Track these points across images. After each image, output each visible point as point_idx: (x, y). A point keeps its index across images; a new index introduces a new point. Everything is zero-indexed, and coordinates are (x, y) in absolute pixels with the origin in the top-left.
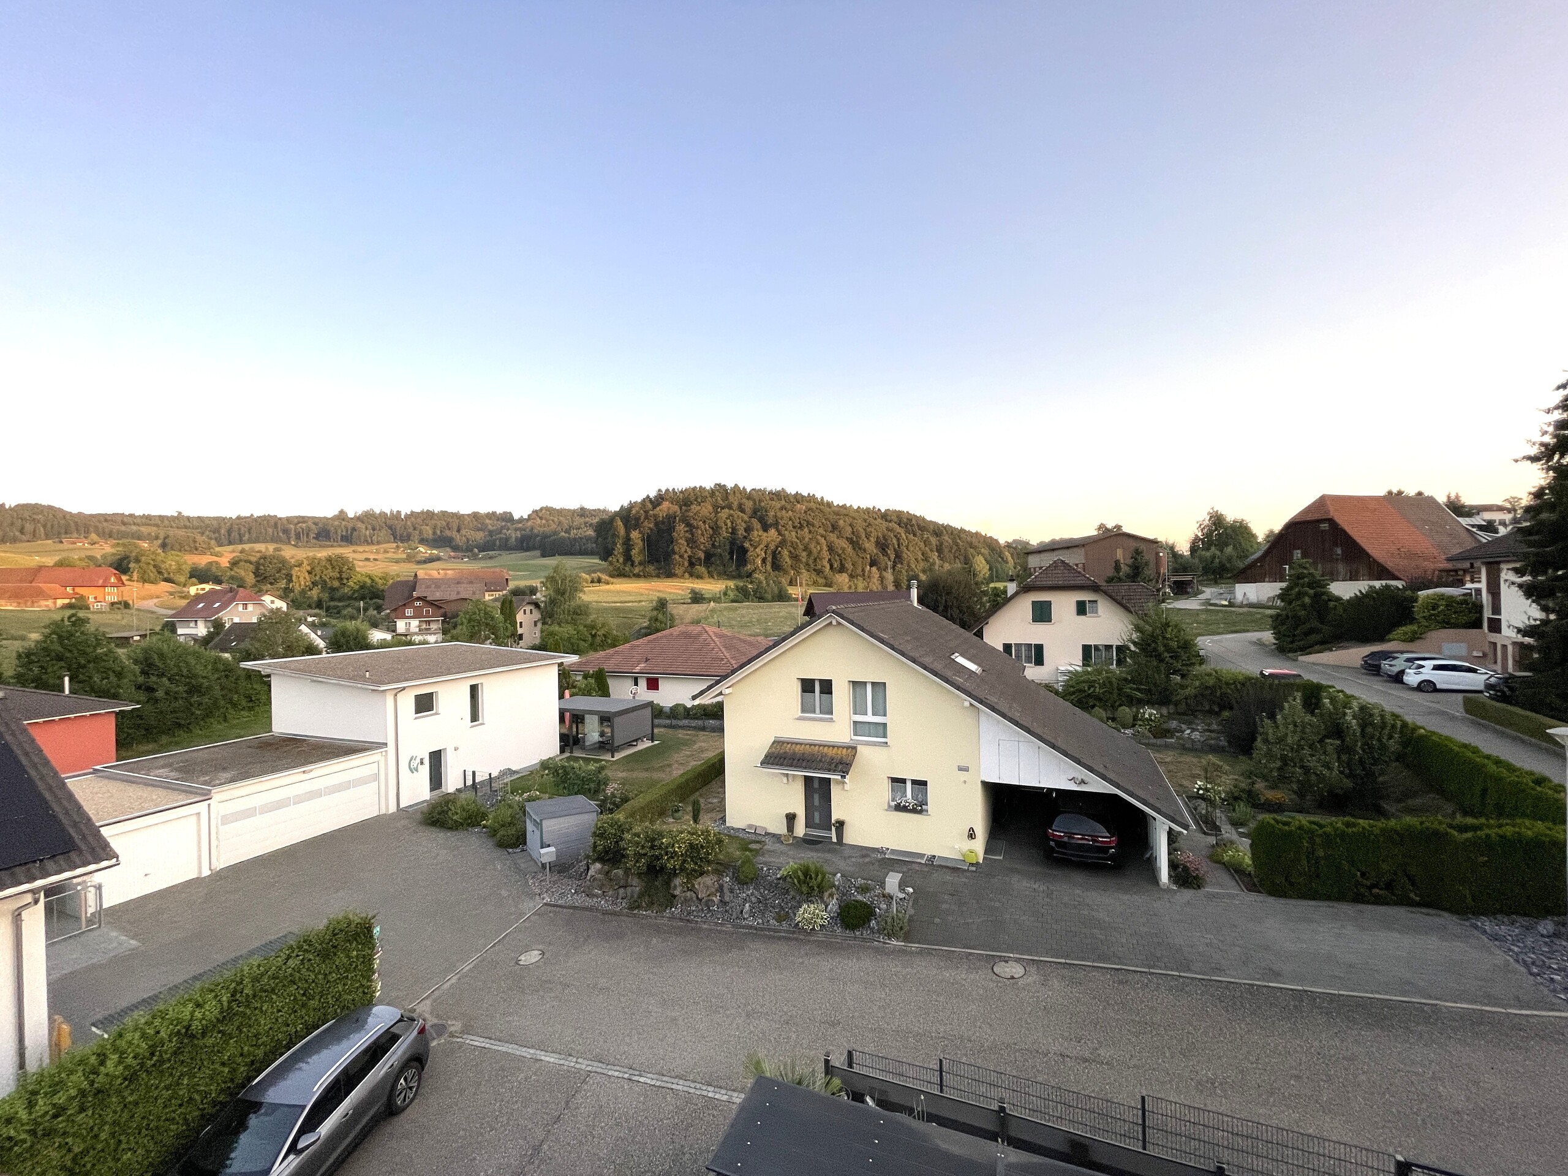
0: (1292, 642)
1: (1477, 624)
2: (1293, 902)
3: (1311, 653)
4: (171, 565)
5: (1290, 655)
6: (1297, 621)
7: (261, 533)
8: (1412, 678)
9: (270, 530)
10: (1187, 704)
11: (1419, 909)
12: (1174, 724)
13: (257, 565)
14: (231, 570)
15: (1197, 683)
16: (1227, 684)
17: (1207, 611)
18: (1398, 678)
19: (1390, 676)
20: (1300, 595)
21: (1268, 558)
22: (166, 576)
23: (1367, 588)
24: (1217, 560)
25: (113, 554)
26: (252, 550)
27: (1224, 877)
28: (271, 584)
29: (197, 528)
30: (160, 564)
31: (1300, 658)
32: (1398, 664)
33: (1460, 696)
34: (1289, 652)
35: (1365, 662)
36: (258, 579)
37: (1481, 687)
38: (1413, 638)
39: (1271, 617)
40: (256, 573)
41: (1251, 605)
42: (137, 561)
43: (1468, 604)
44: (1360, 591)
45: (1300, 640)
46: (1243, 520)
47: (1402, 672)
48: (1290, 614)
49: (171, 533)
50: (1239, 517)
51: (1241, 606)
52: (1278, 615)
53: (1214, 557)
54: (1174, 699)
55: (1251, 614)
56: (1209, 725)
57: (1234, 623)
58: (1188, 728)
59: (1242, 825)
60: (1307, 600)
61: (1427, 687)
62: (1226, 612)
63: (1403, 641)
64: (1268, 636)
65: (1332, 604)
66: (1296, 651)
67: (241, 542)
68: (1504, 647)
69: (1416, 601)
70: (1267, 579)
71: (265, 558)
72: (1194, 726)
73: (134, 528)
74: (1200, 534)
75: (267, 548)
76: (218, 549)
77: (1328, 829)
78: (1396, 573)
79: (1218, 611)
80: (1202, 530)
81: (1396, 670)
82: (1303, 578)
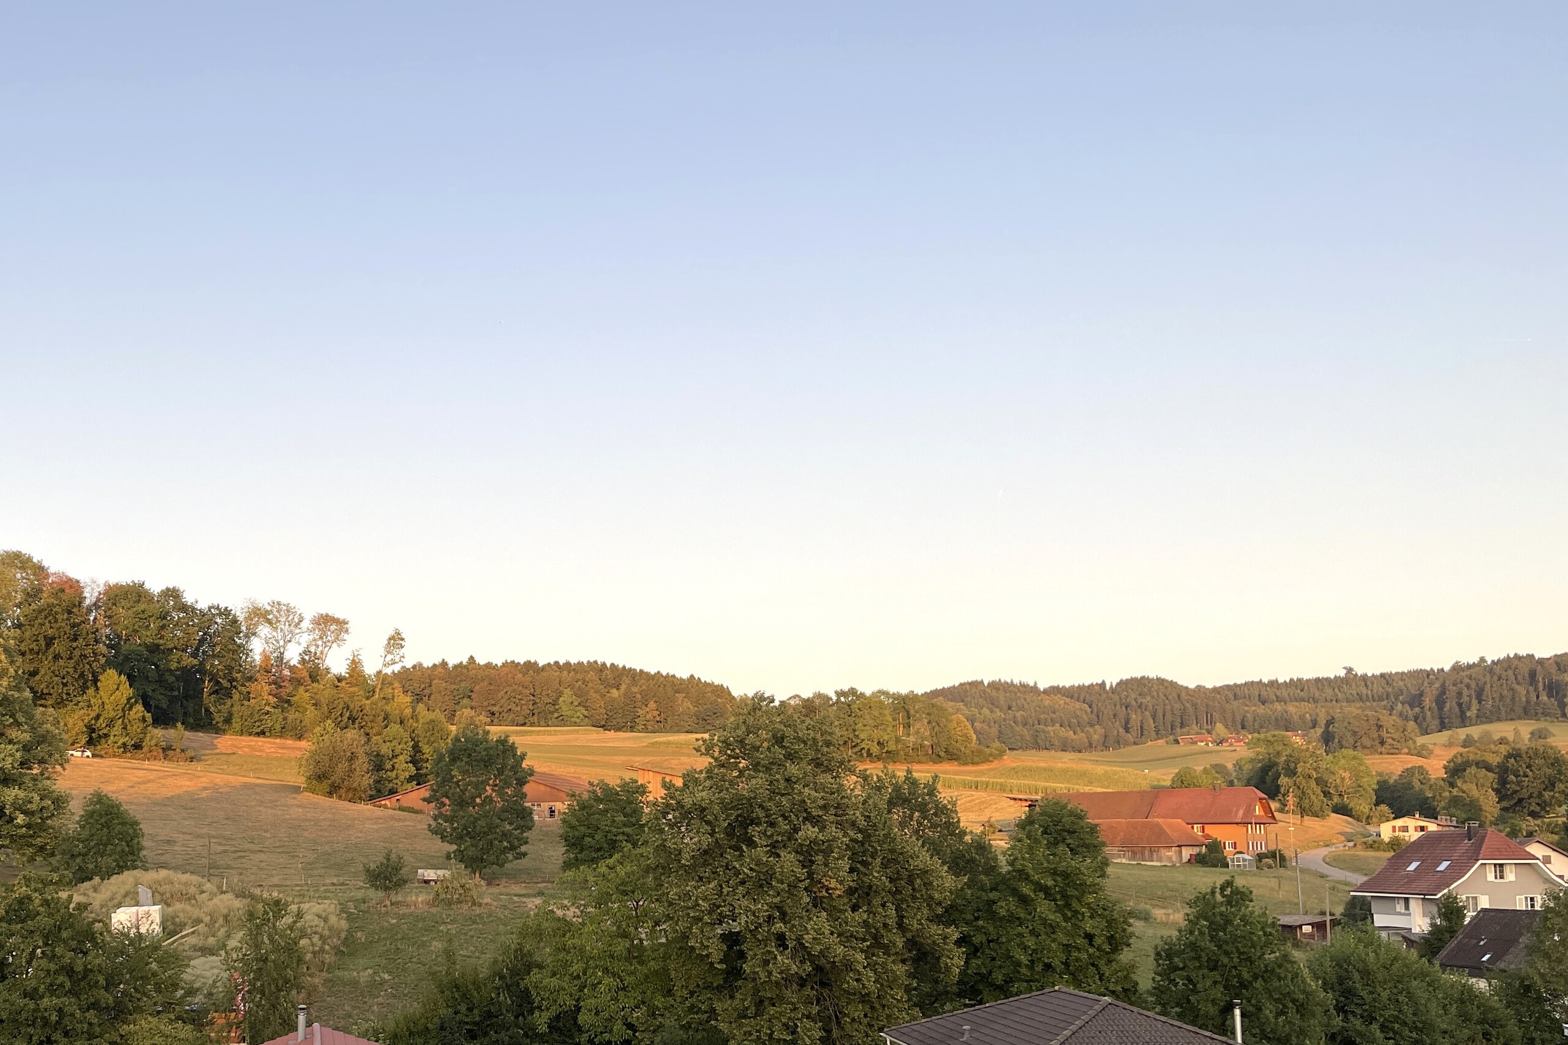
4: (1343, 779)
7: (1502, 697)
9: (1521, 690)
13: (1503, 772)
14: (1452, 785)
22: (1336, 799)
25: (1252, 761)
26: (1486, 737)
28: (1534, 815)
29: (1381, 699)
30: (1325, 777)
36: (1505, 804)
40: (1502, 793)
42: (1292, 773)
49: (1337, 713)
67: (1464, 721)
71: (1515, 755)
73: (1278, 706)
75: (1516, 731)
76: (1421, 740)
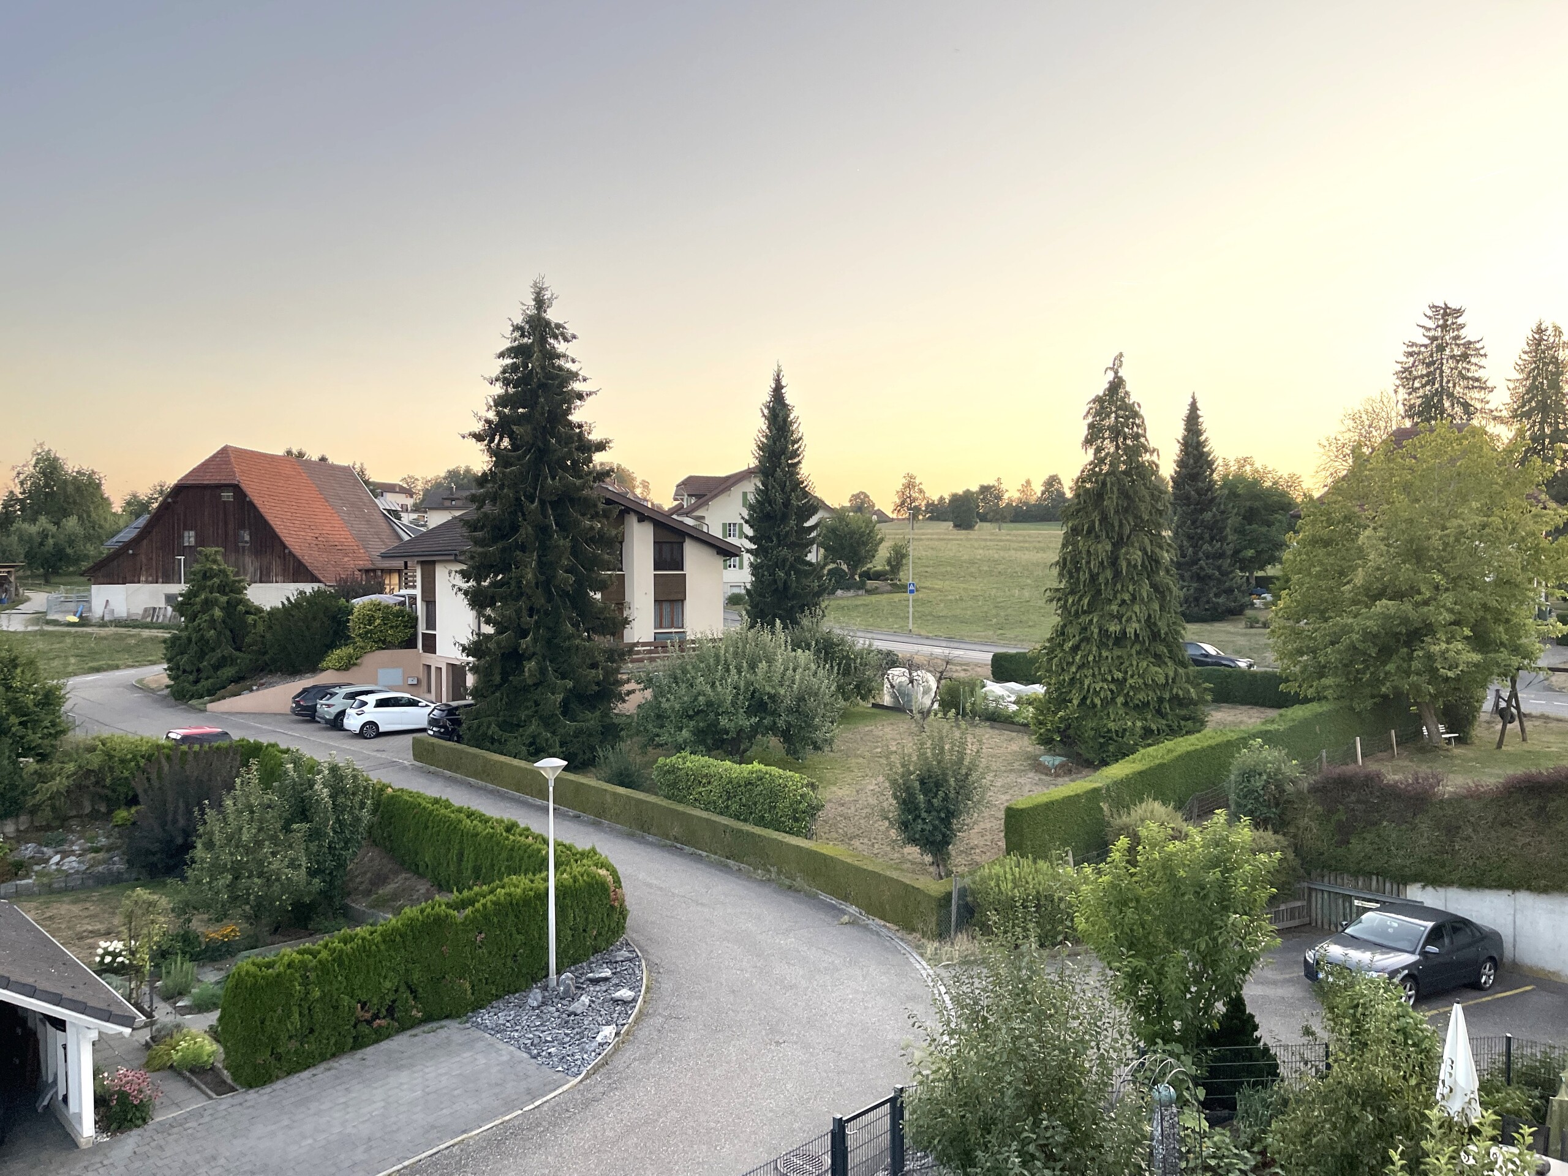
0: (196, 682)
1: (411, 644)
2: (279, 1085)
3: (224, 698)
5: (193, 702)
6: (204, 648)
8: (353, 722)
10: (54, 808)
11: (422, 1029)
12: (29, 850)
15: (71, 767)
16: (122, 761)
17: (43, 634)
18: (336, 723)
19: (327, 721)
20: (208, 604)
21: (145, 542)
23: (295, 593)
24: (51, 541)
27: (176, 1088)
31: (210, 706)
32: (338, 702)
33: (409, 738)
34: (192, 697)
35: (297, 703)
37: (424, 724)
38: (347, 665)
39: (165, 641)
41: (118, 623)
43: (403, 617)
44: (288, 599)
45: (207, 678)
46: (94, 473)
47: (342, 713)
48: (194, 637)
50: (86, 467)
51: (103, 624)
52: (175, 639)
53: (44, 535)
54: (30, 802)
55: (120, 638)
56: (91, 840)
57: (93, 654)
58: (57, 853)
59: (181, 994)
60: (218, 613)
61: (370, 731)
62: (76, 635)
63: (338, 670)
64: (157, 674)
65: (250, 619)
66: (201, 697)
68: (439, 669)
69: (351, 613)
70: (143, 578)
72: (66, 847)
74: (17, 491)
77: (324, 954)
78: (316, 572)
79: (63, 635)
80: (22, 483)
81: (334, 711)
82: (211, 577)
